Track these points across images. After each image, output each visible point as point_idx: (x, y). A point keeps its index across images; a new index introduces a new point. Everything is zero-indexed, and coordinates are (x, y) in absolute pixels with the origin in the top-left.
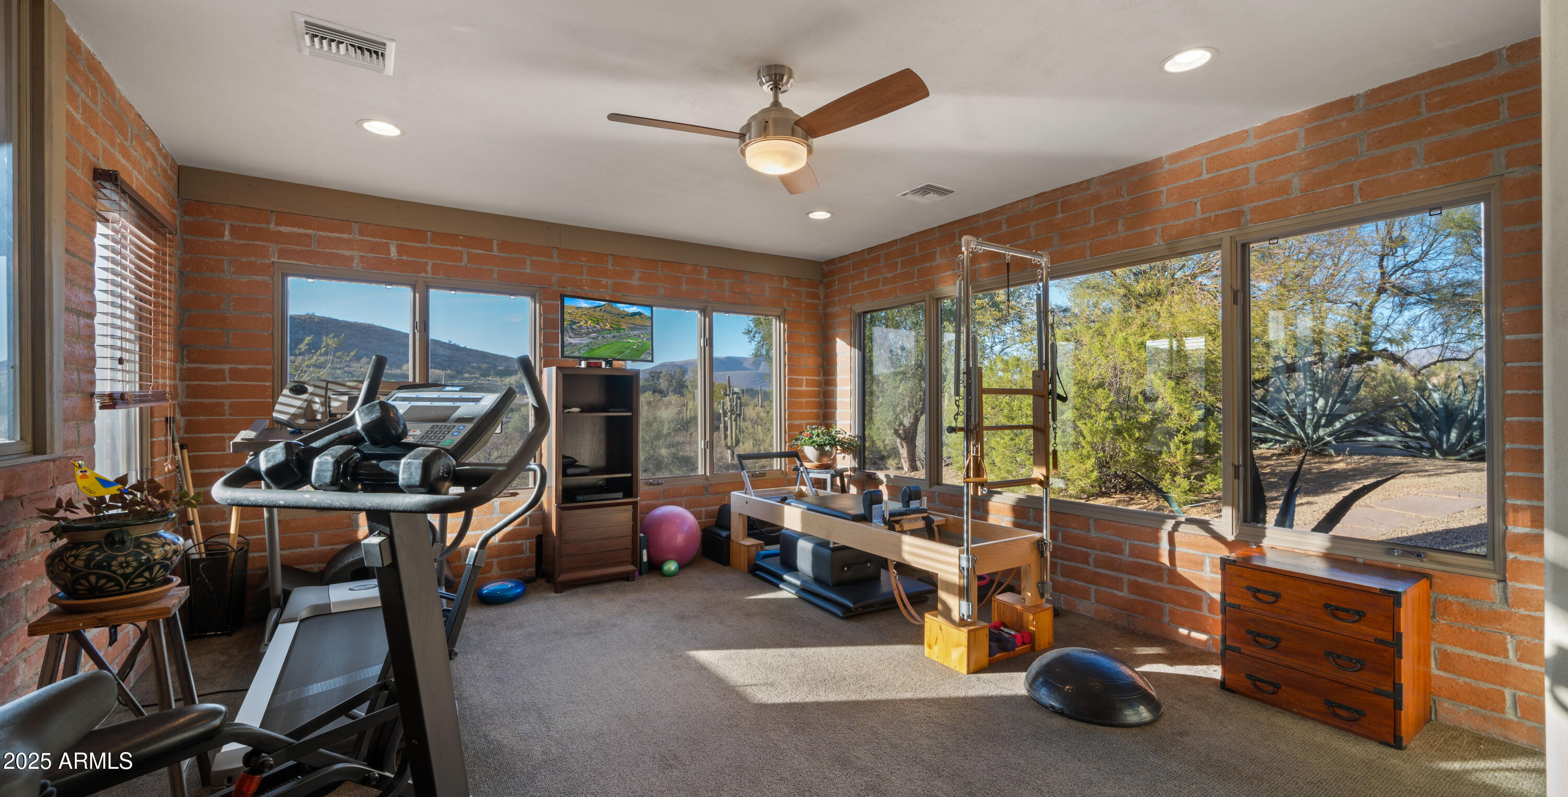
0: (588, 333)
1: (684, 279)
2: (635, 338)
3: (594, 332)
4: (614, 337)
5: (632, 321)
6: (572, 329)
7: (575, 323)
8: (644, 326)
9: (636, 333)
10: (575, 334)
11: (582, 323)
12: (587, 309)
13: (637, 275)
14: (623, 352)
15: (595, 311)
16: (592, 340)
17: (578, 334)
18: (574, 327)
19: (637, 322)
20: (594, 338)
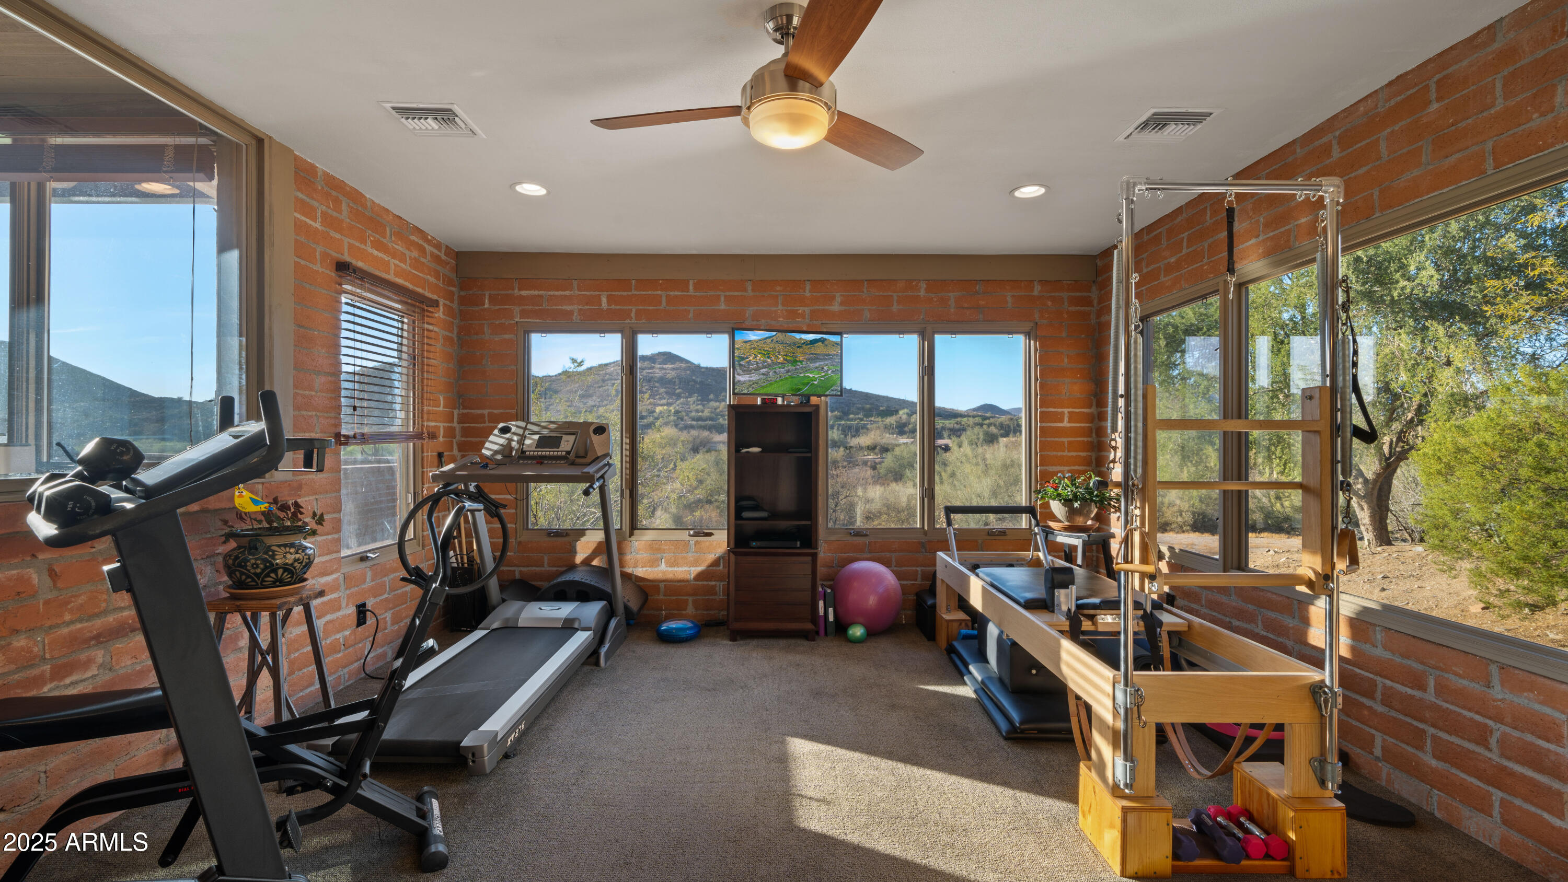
0: (758, 369)
1: (895, 298)
2: (816, 371)
3: (764, 367)
4: (788, 371)
5: (812, 351)
6: (740, 365)
7: (743, 359)
8: (828, 355)
9: (817, 364)
10: (744, 371)
11: (751, 358)
12: (757, 342)
13: (838, 299)
14: (799, 390)
15: (765, 343)
16: (761, 377)
17: (747, 371)
18: (742, 363)
19: (818, 351)
20: (764, 374)
